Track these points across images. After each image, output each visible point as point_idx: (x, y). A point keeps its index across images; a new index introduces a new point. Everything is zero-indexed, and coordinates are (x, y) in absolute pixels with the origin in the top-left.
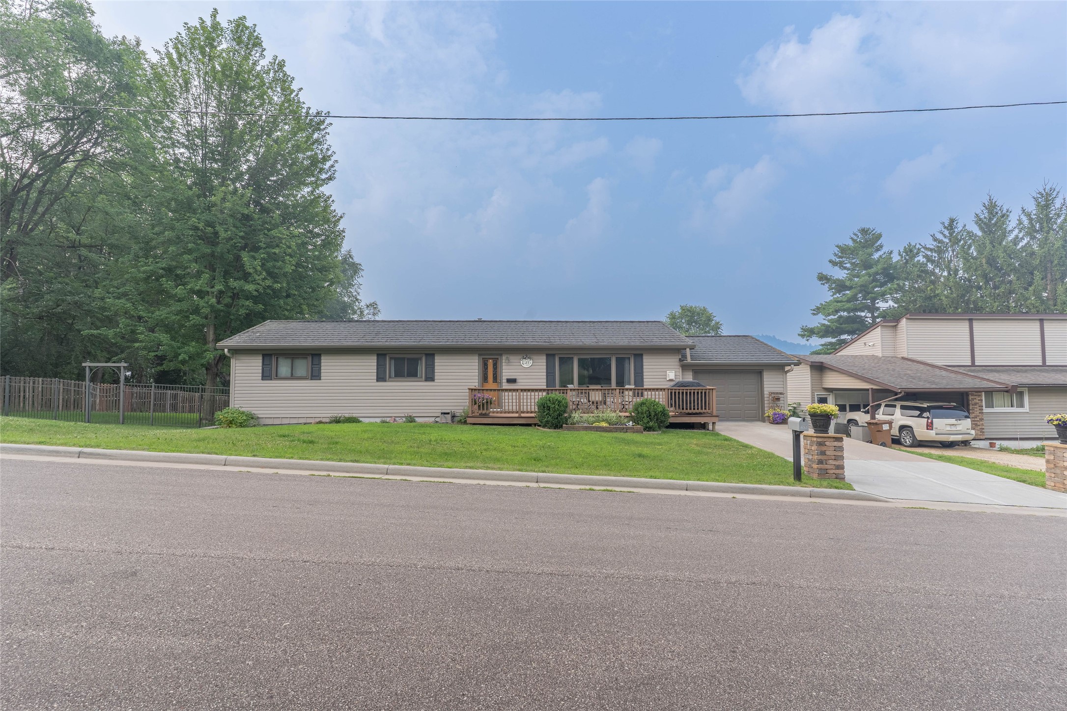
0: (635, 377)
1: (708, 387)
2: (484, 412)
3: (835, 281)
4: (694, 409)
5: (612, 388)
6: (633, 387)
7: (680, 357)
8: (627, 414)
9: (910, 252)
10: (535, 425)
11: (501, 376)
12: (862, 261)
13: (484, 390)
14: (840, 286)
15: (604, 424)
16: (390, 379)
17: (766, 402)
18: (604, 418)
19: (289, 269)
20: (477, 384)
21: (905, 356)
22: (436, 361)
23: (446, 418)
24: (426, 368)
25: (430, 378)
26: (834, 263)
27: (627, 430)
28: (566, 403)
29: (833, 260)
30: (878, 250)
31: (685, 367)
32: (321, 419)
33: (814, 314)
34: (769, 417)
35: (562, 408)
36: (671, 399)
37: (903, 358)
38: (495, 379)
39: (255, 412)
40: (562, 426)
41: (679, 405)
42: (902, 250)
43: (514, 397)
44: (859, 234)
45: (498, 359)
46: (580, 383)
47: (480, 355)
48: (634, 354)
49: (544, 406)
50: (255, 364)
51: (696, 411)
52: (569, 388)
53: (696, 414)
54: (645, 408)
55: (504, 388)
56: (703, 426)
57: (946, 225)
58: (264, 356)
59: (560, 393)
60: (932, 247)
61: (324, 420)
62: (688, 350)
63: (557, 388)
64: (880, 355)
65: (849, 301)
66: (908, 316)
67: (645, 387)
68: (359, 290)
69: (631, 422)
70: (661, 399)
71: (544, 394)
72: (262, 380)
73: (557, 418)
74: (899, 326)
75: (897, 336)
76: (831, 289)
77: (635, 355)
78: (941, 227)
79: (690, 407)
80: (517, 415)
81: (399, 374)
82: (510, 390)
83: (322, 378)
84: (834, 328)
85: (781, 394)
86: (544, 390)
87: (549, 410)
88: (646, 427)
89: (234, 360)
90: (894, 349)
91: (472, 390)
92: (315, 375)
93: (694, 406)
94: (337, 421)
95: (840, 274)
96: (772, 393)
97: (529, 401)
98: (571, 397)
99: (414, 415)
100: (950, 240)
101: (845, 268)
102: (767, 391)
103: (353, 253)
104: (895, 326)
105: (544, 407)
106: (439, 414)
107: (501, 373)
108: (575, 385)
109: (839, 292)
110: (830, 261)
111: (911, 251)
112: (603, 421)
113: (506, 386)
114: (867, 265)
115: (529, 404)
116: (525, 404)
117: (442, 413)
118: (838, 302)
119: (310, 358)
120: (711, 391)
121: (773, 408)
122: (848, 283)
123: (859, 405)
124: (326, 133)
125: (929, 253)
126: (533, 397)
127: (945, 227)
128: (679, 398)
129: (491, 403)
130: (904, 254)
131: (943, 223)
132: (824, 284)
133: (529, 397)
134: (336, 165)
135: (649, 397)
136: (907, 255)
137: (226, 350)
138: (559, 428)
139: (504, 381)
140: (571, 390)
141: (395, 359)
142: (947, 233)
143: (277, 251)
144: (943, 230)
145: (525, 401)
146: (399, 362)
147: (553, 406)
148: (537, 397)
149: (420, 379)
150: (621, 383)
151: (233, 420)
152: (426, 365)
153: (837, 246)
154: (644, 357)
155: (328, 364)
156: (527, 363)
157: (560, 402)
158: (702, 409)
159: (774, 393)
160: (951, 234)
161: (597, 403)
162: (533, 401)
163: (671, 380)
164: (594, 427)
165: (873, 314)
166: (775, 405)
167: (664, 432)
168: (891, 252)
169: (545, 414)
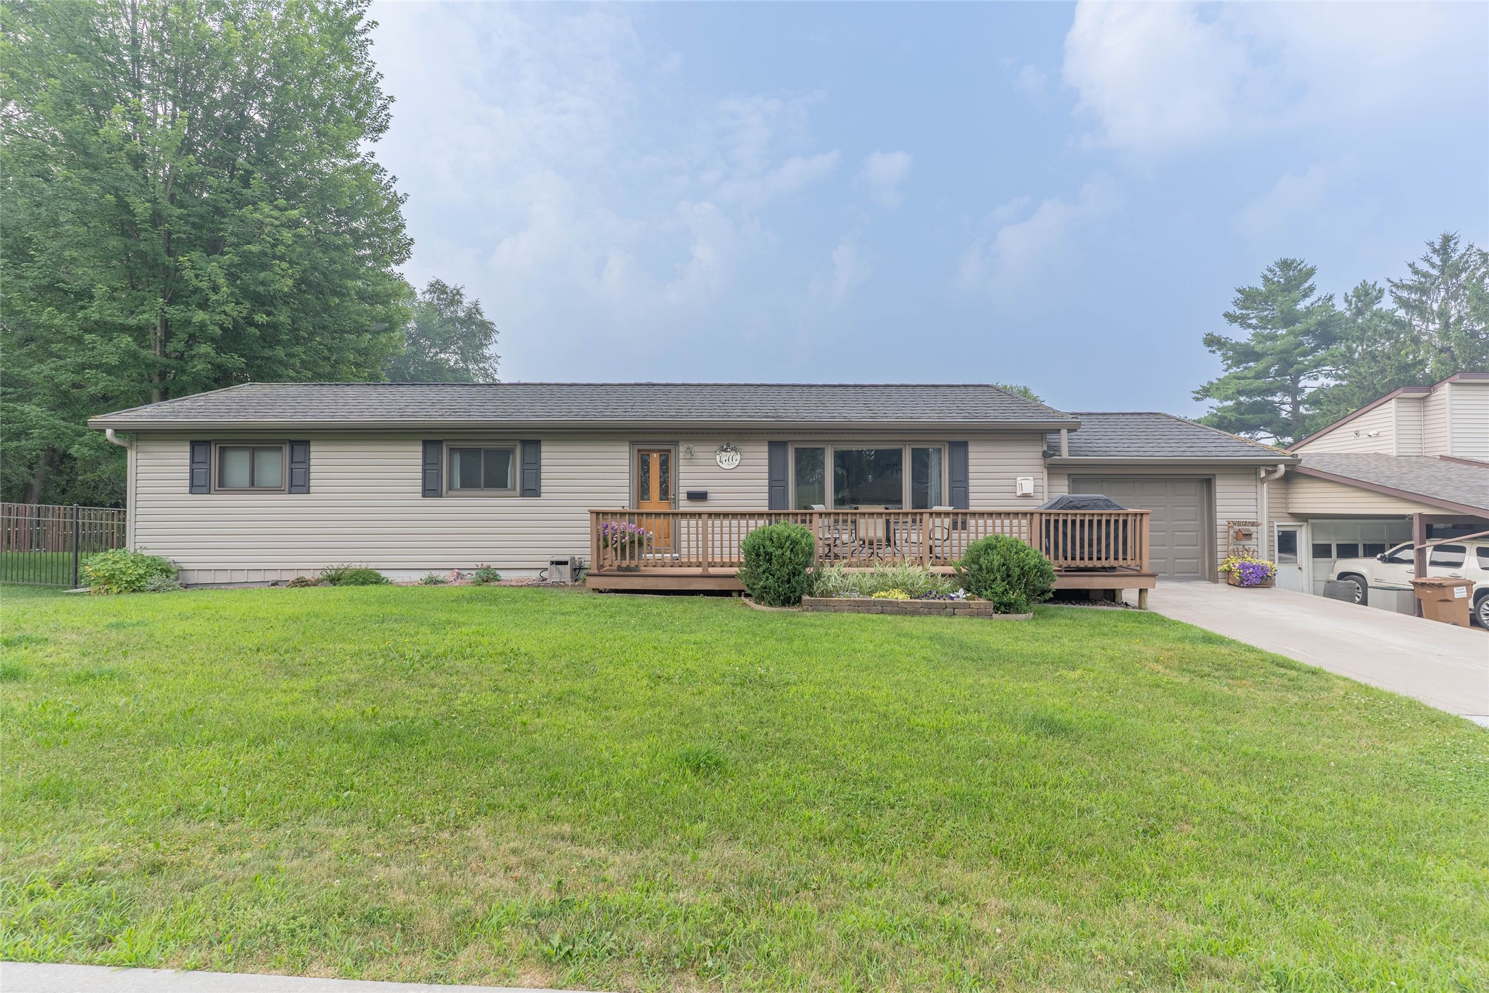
0: (951, 488)
1: (1130, 510)
2: (625, 563)
3: (1234, 347)
4: (1099, 559)
5: (904, 510)
6: (947, 508)
7: (1045, 448)
8: (949, 570)
9: (1365, 296)
10: (740, 593)
11: (677, 487)
12: (1282, 312)
13: (642, 514)
14: (1243, 355)
15: (900, 596)
16: (451, 493)
17: (1219, 541)
18: (899, 579)
19: (287, 285)
20: (626, 503)
21: (1448, 454)
22: (543, 455)
23: (560, 573)
24: (523, 471)
25: (531, 489)
26: (1231, 318)
27: (952, 610)
28: (810, 545)
29: (1232, 312)
30: (1305, 296)
31: (1054, 469)
32: (301, 574)
33: (1197, 399)
34: (1229, 572)
35: (801, 558)
36: (1048, 536)
37: (1443, 458)
38: (665, 493)
39: (176, 559)
40: (800, 598)
41: (1065, 551)
42: (1350, 293)
43: (693, 530)
44: (1277, 269)
45: (669, 451)
46: (839, 502)
47: (632, 443)
48: (950, 443)
49: (758, 553)
50: (178, 459)
51: (1104, 563)
52: (815, 510)
53: (1104, 569)
54: (997, 559)
55: (682, 510)
56: (1110, 596)
57: (1437, 247)
58: (194, 444)
59: (796, 522)
60: (1410, 283)
61: (308, 576)
62: (1064, 432)
63: (790, 510)
64: (1394, 453)
65: (1258, 376)
66: (1453, 379)
67: (972, 509)
68: (496, 366)
69: (961, 591)
70: (1021, 533)
71: (761, 523)
72: (191, 492)
73: (789, 581)
74: (1432, 398)
75: (1426, 418)
76: (1226, 358)
77: (952, 445)
78: (1428, 250)
79: (1091, 553)
80: (699, 571)
81: (469, 483)
82: (693, 515)
83: (312, 490)
84: (1233, 419)
85: (1253, 524)
86: (761, 515)
87: (769, 561)
88: (1001, 604)
89: (134, 453)
90: (1419, 441)
91: (598, 513)
92: (298, 483)
93: (1099, 551)
94: (335, 579)
95: (1241, 336)
96: (1235, 524)
97: (726, 537)
98: (819, 531)
99: (493, 565)
100: (1443, 272)
101: (1250, 326)
102: (1221, 519)
103: (482, 307)
104: (1424, 398)
105: (758, 555)
106: (547, 565)
107: (677, 480)
108: (828, 505)
109: (1237, 363)
110: (1226, 315)
111: (1367, 294)
112: (896, 586)
113: (685, 506)
114: (1289, 319)
115: (726, 543)
116: (717, 544)
117: (552, 563)
118: (1239, 378)
119: (286, 450)
120: (1139, 518)
121: (1236, 553)
122: (1259, 348)
123: (1355, 546)
124: (367, 40)
125: (1405, 294)
126: (735, 530)
127: (1435, 251)
128: (1065, 534)
129: (641, 544)
130: (1354, 299)
131: (1431, 244)
132: (1214, 352)
133: (726, 530)
134: (391, 105)
135: (998, 530)
136: (1361, 301)
137: (109, 432)
138: (794, 603)
139: (683, 496)
140: (821, 514)
141: (461, 450)
142: (1436, 260)
143: (255, 248)
144: (1430, 255)
145: (717, 537)
146: (469, 455)
147: (779, 552)
148: (743, 530)
149: (512, 493)
150: (921, 501)
151: (113, 576)
152: (523, 463)
153: (1239, 291)
154: (971, 449)
155: (322, 459)
156: (728, 460)
157: (795, 543)
158: (1116, 559)
159: (1239, 524)
160: (1444, 261)
161: (871, 543)
162: (735, 537)
163: (1026, 496)
164: (875, 603)
165: (1294, 398)
166: (1241, 548)
167: (1039, 614)
168: (1331, 297)
169: (761, 570)
